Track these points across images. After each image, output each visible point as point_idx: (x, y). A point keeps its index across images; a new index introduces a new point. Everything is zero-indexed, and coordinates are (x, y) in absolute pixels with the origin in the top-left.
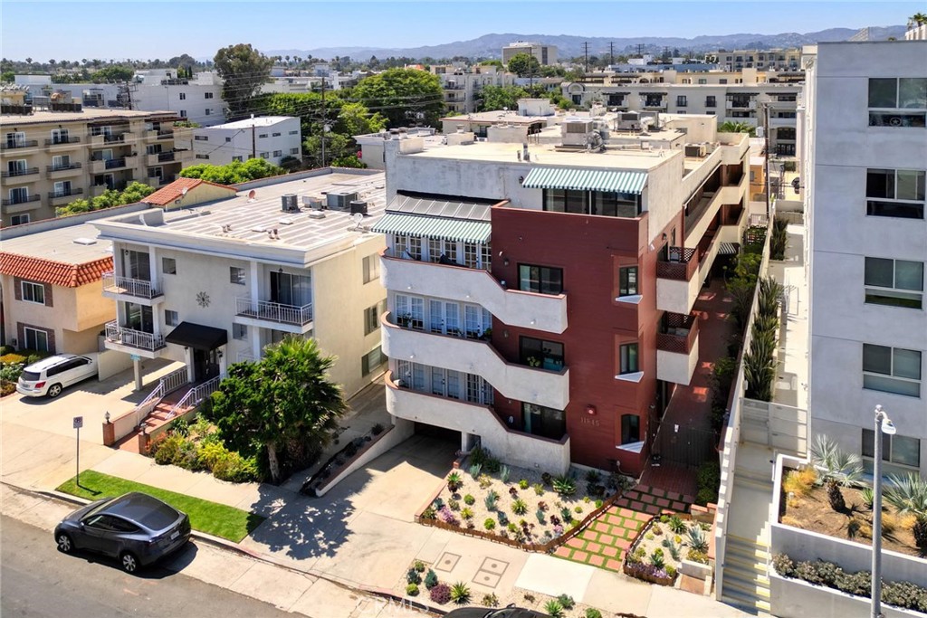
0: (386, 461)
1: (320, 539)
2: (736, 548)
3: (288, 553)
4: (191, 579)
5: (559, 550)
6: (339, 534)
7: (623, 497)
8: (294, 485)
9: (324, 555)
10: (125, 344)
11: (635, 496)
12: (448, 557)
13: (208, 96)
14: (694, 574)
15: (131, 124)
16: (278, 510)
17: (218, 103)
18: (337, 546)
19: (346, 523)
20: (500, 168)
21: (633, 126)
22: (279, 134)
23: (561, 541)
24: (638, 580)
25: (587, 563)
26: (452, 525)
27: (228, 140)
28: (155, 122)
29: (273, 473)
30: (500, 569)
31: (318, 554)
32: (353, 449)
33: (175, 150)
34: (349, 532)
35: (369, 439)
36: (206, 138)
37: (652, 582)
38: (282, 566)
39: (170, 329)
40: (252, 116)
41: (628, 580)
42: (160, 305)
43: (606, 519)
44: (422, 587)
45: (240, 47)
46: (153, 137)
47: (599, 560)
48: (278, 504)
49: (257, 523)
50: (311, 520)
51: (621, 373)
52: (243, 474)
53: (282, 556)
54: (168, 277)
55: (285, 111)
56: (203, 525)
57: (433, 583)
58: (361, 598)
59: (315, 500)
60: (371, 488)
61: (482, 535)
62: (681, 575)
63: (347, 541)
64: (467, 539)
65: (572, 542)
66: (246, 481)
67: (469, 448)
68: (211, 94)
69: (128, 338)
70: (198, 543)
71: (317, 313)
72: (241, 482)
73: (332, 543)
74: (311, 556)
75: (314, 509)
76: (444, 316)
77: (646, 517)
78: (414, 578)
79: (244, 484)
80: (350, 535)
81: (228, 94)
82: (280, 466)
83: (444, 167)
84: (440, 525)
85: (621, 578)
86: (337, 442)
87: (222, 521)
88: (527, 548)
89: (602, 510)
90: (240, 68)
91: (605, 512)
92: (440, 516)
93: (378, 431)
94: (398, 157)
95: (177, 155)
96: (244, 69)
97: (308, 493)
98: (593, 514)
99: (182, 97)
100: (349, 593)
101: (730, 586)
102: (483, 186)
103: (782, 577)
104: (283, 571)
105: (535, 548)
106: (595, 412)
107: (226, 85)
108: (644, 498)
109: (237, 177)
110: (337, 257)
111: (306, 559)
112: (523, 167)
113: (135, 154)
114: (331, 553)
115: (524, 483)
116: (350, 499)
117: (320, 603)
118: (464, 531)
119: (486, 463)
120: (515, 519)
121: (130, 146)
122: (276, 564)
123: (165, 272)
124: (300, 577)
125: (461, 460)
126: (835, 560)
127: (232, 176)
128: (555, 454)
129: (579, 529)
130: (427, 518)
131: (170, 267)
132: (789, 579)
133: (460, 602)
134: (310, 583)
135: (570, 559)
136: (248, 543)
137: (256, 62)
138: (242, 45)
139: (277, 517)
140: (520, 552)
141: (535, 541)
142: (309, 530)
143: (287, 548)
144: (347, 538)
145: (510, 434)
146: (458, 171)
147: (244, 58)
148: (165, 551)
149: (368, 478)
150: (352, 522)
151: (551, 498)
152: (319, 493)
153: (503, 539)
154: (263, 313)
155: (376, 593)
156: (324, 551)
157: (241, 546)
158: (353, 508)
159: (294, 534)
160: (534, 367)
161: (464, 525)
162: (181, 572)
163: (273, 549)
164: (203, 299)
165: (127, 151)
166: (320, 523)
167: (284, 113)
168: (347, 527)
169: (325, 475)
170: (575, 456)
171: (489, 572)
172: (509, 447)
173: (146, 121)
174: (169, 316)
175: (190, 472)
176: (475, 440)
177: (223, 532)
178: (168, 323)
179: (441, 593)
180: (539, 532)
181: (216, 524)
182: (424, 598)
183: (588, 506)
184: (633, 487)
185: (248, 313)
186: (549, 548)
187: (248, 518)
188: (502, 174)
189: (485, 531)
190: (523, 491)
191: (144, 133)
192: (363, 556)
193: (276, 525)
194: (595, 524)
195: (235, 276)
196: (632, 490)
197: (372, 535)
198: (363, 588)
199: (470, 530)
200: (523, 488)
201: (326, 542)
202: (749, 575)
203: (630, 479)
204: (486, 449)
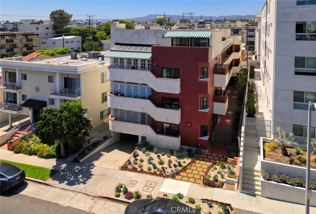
0: (108, 149)
1: (80, 178)
2: (246, 172)
3: (67, 184)
4: (24, 196)
5: (177, 177)
6: (88, 175)
7: (201, 157)
8: (70, 159)
9: (81, 184)
10: (5, 109)
11: (206, 156)
12: (133, 182)
13: (47, 28)
14: (230, 183)
15: (16, 36)
16: (64, 168)
17: (51, 31)
18: (87, 180)
19: (91, 171)
20: (155, 32)
21: (203, 26)
22: (73, 42)
23: (178, 173)
24: (209, 187)
25: (188, 181)
26: (134, 170)
27: (54, 43)
28: (26, 35)
29: (62, 154)
30: (154, 185)
31: (79, 184)
32: (95, 145)
33: (33, 46)
34: (92, 175)
35: (102, 141)
36: (46, 43)
37: (214, 187)
38: (63, 189)
39: (24, 102)
40: (63, 35)
41: (205, 187)
42: (20, 92)
43: (195, 165)
44: (122, 194)
45: (60, 11)
46: (25, 41)
47: (193, 180)
48: (64, 166)
49: (54, 174)
50: (77, 171)
51: (201, 109)
52: (50, 155)
53: (64, 185)
54: (24, 81)
55: (76, 34)
56: (31, 175)
57: (126, 192)
58: (96, 199)
59: (79, 164)
60: (102, 159)
61: (146, 173)
62: (225, 184)
63: (91, 178)
64: (141, 175)
65: (182, 174)
66: (51, 158)
67: (142, 142)
68: (48, 28)
69: (7, 106)
70: (28, 182)
71: (82, 93)
72: (49, 158)
73: (85, 179)
74: (76, 184)
75: (78, 167)
76: (132, 91)
77: (211, 164)
78: (118, 190)
79: (50, 159)
80: (93, 176)
81: (55, 27)
82: (65, 151)
84: (130, 170)
85: (202, 186)
86: (89, 143)
87: (39, 173)
88: (164, 177)
89: (193, 162)
90: (59, 18)
91: (195, 162)
92: (129, 167)
93: (106, 138)
94: (116, 30)
95: (34, 48)
96: (61, 18)
97: (76, 161)
98: (190, 163)
99: (37, 28)
100: (91, 198)
101: (245, 186)
103: (266, 181)
104: (63, 191)
105: (168, 177)
106: (191, 125)
107: (54, 24)
108: (209, 157)
111: (74, 186)
112: (164, 31)
113: (18, 47)
114: (84, 183)
115: (163, 153)
116: (93, 163)
117: (78, 202)
118: (139, 172)
119: (148, 146)
120: (159, 167)
121: (16, 44)
122: (61, 189)
123: (22, 79)
124: (71, 193)
125: (138, 146)
126: (286, 173)
128: (175, 142)
129: (185, 169)
130: (124, 168)
132: (269, 181)
133: (137, 198)
134: (75, 195)
135: (181, 180)
136: (50, 181)
139: (63, 171)
140: (161, 179)
141: (167, 174)
142: (76, 175)
143: (66, 182)
144: (91, 177)
145: (158, 135)
146: (139, 34)
147: (61, 15)
148: (13, 185)
149: (102, 155)
150: (93, 171)
151: (173, 158)
152: (81, 161)
153: (155, 174)
154: (61, 93)
155: (102, 197)
156: (81, 182)
157: (47, 182)
158: (95, 166)
159: (69, 177)
160: (168, 108)
161: (139, 169)
162: (20, 193)
163: (60, 183)
164: (37, 89)
165: (15, 46)
166: (80, 172)
167: (75, 35)
168: (92, 173)
169: (84, 154)
170: (183, 143)
171: (149, 187)
172: (157, 140)
173: (23, 35)
174: (24, 97)
175: (28, 156)
176: (144, 138)
177: (39, 177)
178: (23, 100)
179: (129, 195)
180: (169, 171)
181: (37, 174)
182: (122, 198)
183: (188, 161)
184: (205, 153)
185: (55, 94)
186: (173, 176)
187: (51, 171)
188: (155, 34)
189: (147, 171)
190: (163, 156)
191: (21, 39)
193: (62, 173)
194: (191, 167)
197: (102, 175)
198: (98, 195)
199: (142, 171)
200: (163, 155)
201: (82, 179)
202: (252, 182)
203: (204, 151)
204: (148, 142)
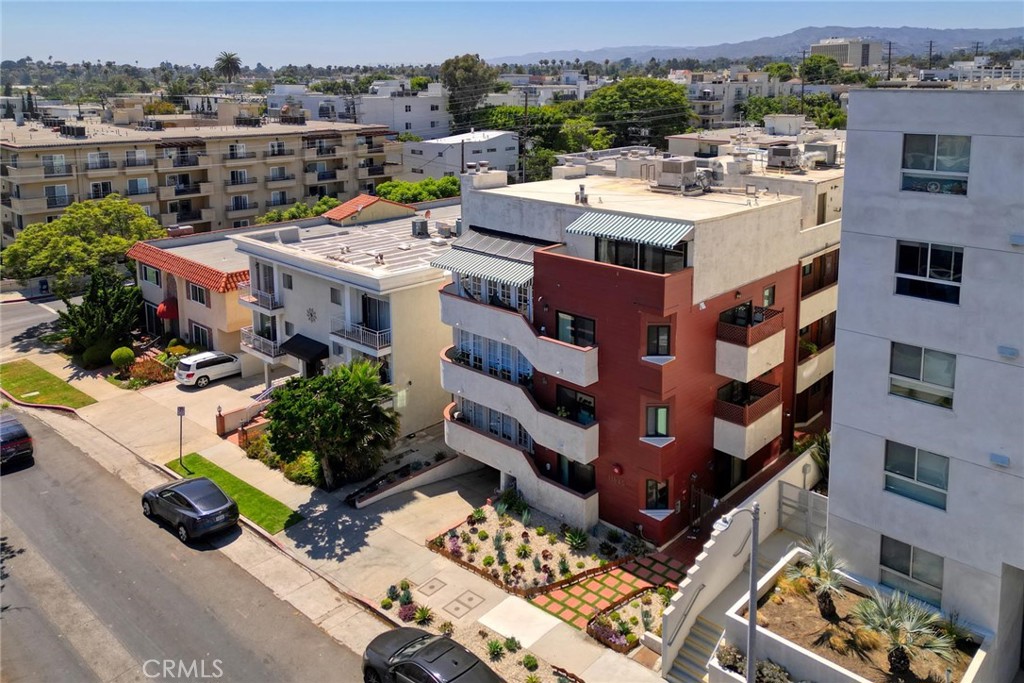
0: (433, 489)
1: (339, 545)
2: (700, 632)
3: (308, 552)
4: (224, 556)
5: (540, 599)
6: (356, 542)
7: (635, 562)
8: (341, 495)
9: (334, 560)
10: (254, 348)
11: (647, 563)
12: (435, 583)
13: (434, 108)
14: (655, 648)
15: (343, 138)
16: (318, 514)
17: (444, 116)
18: (348, 554)
19: (367, 536)
20: (558, 210)
21: (783, 163)
22: (494, 150)
23: (545, 590)
24: (596, 642)
25: (557, 615)
26: (455, 555)
27: (441, 155)
28: (368, 136)
29: (327, 480)
30: (477, 600)
31: (330, 558)
32: (405, 472)
33: (385, 164)
34: (366, 544)
35: (428, 464)
36: (421, 153)
37: (608, 646)
38: (297, 562)
39: (288, 338)
40: (472, 129)
41: (586, 639)
42: (281, 316)
43: (604, 579)
44: (397, 604)
45: (467, 58)
46: (363, 150)
47: (569, 615)
48: (322, 508)
49: (296, 524)
50: (340, 527)
51: (648, 436)
52: (304, 478)
53: (302, 554)
54: (287, 290)
55: (505, 125)
56: (253, 514)
57: (407, 602)
58: (344, 601)
59: (352, 510)
60: (409, 509)
61: (475, 569)
62: (642, 646)
63: (360, 551)
64: (462, 570)
65: (557, 594)
66: (306, 483)
67: (508, 486)
68: (437, 108)
69: (257, 343)
70: (245, 530)
71: (395, 338)
72: (301, 484)
73: (346, 550)
74: (324, 558)
75: (347, 518)
76: (499, 356)
77: (641, 584)
78: (393, 594)
79: (304, 486)
80: (365, 547)
81: (454, 106)
82: (334, 475)
83: (509, 205)
84: (445, 554)
85: (580, 636)
86: (398, 463)
87: (269, 514)
88: (509, 591)
89: (604, 569)
90: (464, 79)
91: (607, 572)
92: (449, 545)
93: (440, 458)
94: (471, 192)
95: (387, 171)
96: (468, 80)
97: (350, 503)
98: (594, 571)
99: (408, 109)
100: (337, 595)
101: (679, 666)
102: (542, 227)
103: (720, 668)
104: (295, 565)
105: (516, 591)
106: (621, 472)
107: (451, 97)
108: (657, 567)
109: (425, 194)
110: (421, 287)
111: (319, 560)
112: (576, 210)
113: (346, 167)
114: (341, 559)
115: (541, 530)
116: (382, 515)
117: (309, 598)
118: (463, 564)
119: (515, 503)
120: (512, 559)
121: (341, 159)
122: (293, 559)
123: (284, 286)
124: (306, 574)
125: (496, 497)
126: (783, 663)
127: (420, 194)
128: (582, 509)
129: (571, 581)
130: (436, 545)
131: (289, 283)
132: (727, 672)
133: (420, 623)
134: (311, 579)
135: (544, 608)
136: (281, 537)
137: (480, 73)
138: (468, 56)
139: (315, 520)
140: (502, 592)
141: (521, 584)
142: (334, 535)
143: (309, 547)
144: (361, 548)
145: (541, 481)
146: (521, 210)
147: (467, 69)
148: (213, 528)
149: (414, 498)
150: (373, 537)
151: (562, 548)
152: (359, 505)
153: (494, 577)
154: (352, 336)
155: (357, 600)
156: (337, 555)
157: (274, 538)
158: (381, 524)
159: (320, 537)
160: (561, 418)
161: (465, 558)
162: (220, 549)
163: (298, 546)
164: (311, 315)
165: (339, 164)
166: (347, 531)
167: (504, 127)
168: (366, 540)
169: (373, 489)
170: (605, 512)
171: (462, 604)
172: (539, 493)
173: (358, 135)
174: (288, 326)
175: (268, 468)
176: (512, 480)
177: (265, 523)
178: (287, 333)
179: (408, 612)
180: (530, 575)
181: (263, 515)
182: (393, 614)
183: (591, 562)
184: (650, 555)
185: (340, 333)
186: (529, 595)
187: (291, 516)
188: (558, 215)
189: (481, 567)
190: (539, 538)
191: (355, 147)
192: (365, 566)
193: (310, 526)
194: (588, 582)
195: (335, 296)
196: (650, 558)
197: (383, 550)
198: (351, 594)
199: (468, 565)
200: (539, 534)
201: (342, 549)
203: (650, 545)
204: (520, 492)
